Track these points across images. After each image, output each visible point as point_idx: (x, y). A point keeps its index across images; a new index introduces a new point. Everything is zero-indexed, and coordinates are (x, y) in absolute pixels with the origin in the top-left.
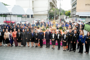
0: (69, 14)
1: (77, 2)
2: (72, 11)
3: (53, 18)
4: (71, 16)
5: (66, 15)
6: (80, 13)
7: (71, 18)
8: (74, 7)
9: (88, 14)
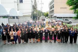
0: (47, 15)
1: (54, 6)
2: (50, 13)
3: (36, 18)
4: (49, 16)
5: (45, 16)
6: (57, 14)
7: (50, 18)
8: (51, 10)
9: (63, 15)
